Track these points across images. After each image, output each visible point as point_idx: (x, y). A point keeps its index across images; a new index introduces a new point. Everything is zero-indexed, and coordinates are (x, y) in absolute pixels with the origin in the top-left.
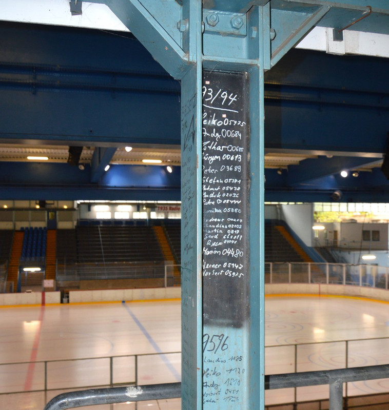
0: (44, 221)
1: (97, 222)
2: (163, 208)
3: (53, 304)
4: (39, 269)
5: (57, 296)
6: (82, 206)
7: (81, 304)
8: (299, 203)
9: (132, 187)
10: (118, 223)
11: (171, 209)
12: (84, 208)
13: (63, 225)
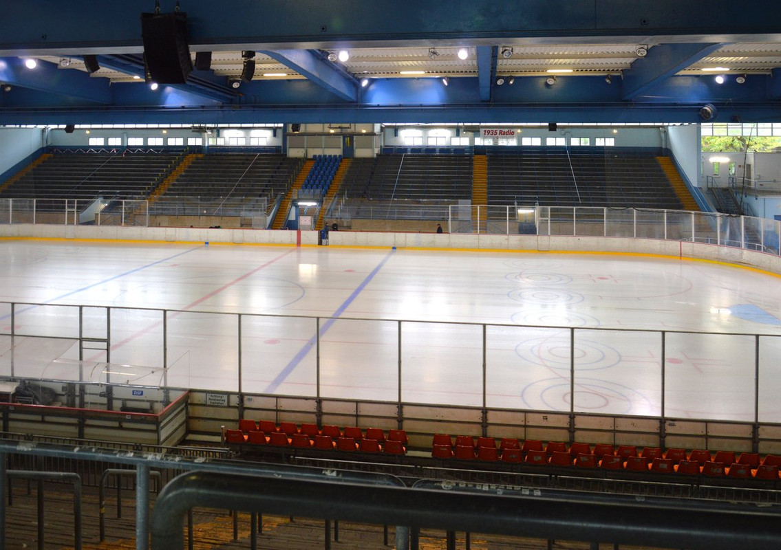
0: (340, 148)
1: (403, 150)
2: (490, 132)
3: (309, 245)
4: (315, 204)
5: (314, 235)
6: (388, 131)
7: (341, 246)
8: (685, 124)
9: (400, 106)
10: (430, 151)
11: (501, 133)
12: (390, 132)
13: (360, 153)
